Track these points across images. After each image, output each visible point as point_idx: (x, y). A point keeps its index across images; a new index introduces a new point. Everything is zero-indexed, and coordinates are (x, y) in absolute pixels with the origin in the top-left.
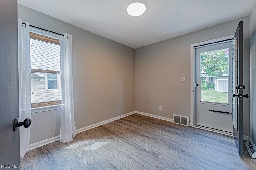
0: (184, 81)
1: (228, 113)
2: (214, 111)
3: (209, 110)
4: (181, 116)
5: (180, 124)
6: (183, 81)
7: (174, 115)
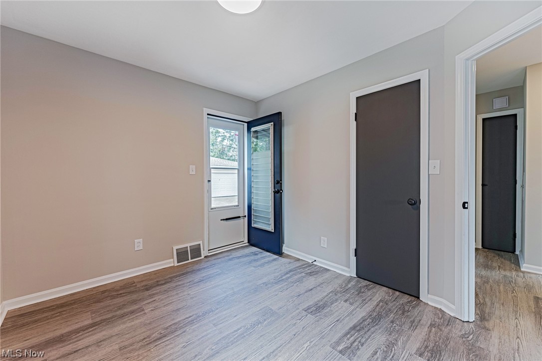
0: (194, 173)
1: (239, 217)
2: (227, 219)
3: (221, 220)
4: (188, 245)
5: (190, 261)
6: (191, 173)
7: (175, 248)
